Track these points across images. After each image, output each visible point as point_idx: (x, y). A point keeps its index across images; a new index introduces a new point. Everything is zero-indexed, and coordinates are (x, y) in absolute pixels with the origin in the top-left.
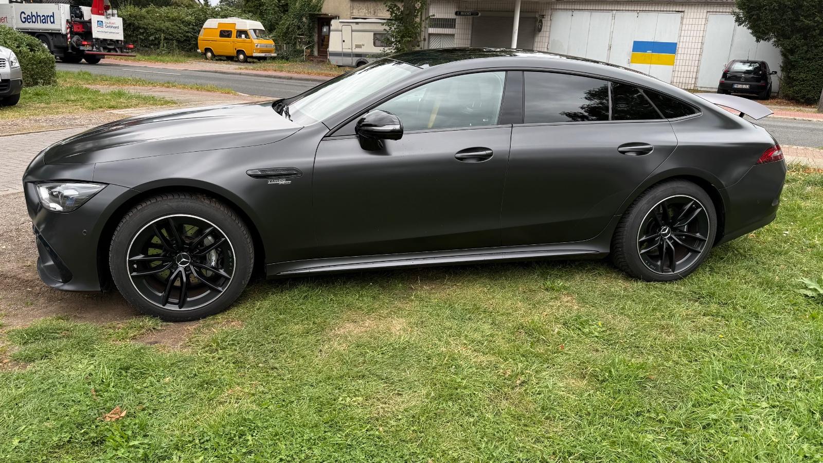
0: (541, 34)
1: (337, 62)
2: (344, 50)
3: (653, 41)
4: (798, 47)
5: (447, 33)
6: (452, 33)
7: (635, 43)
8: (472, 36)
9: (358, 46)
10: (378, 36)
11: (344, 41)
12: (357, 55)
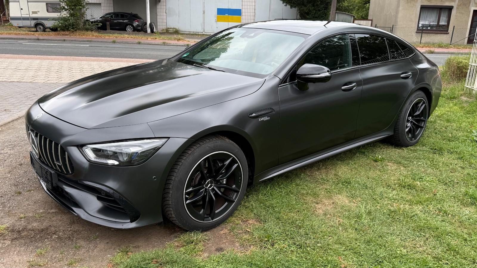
0: (160, 4)
1: (18, 25)
2: (23, 16)
3: (228, 8)
4: (311, 11)
5: (96, 2)
6: (99, 3)
7: (218, 9)
8: (114, 5)
9: (33, 13)
10: (50, 5)
11: (22, 9)
12: (34, 19)
